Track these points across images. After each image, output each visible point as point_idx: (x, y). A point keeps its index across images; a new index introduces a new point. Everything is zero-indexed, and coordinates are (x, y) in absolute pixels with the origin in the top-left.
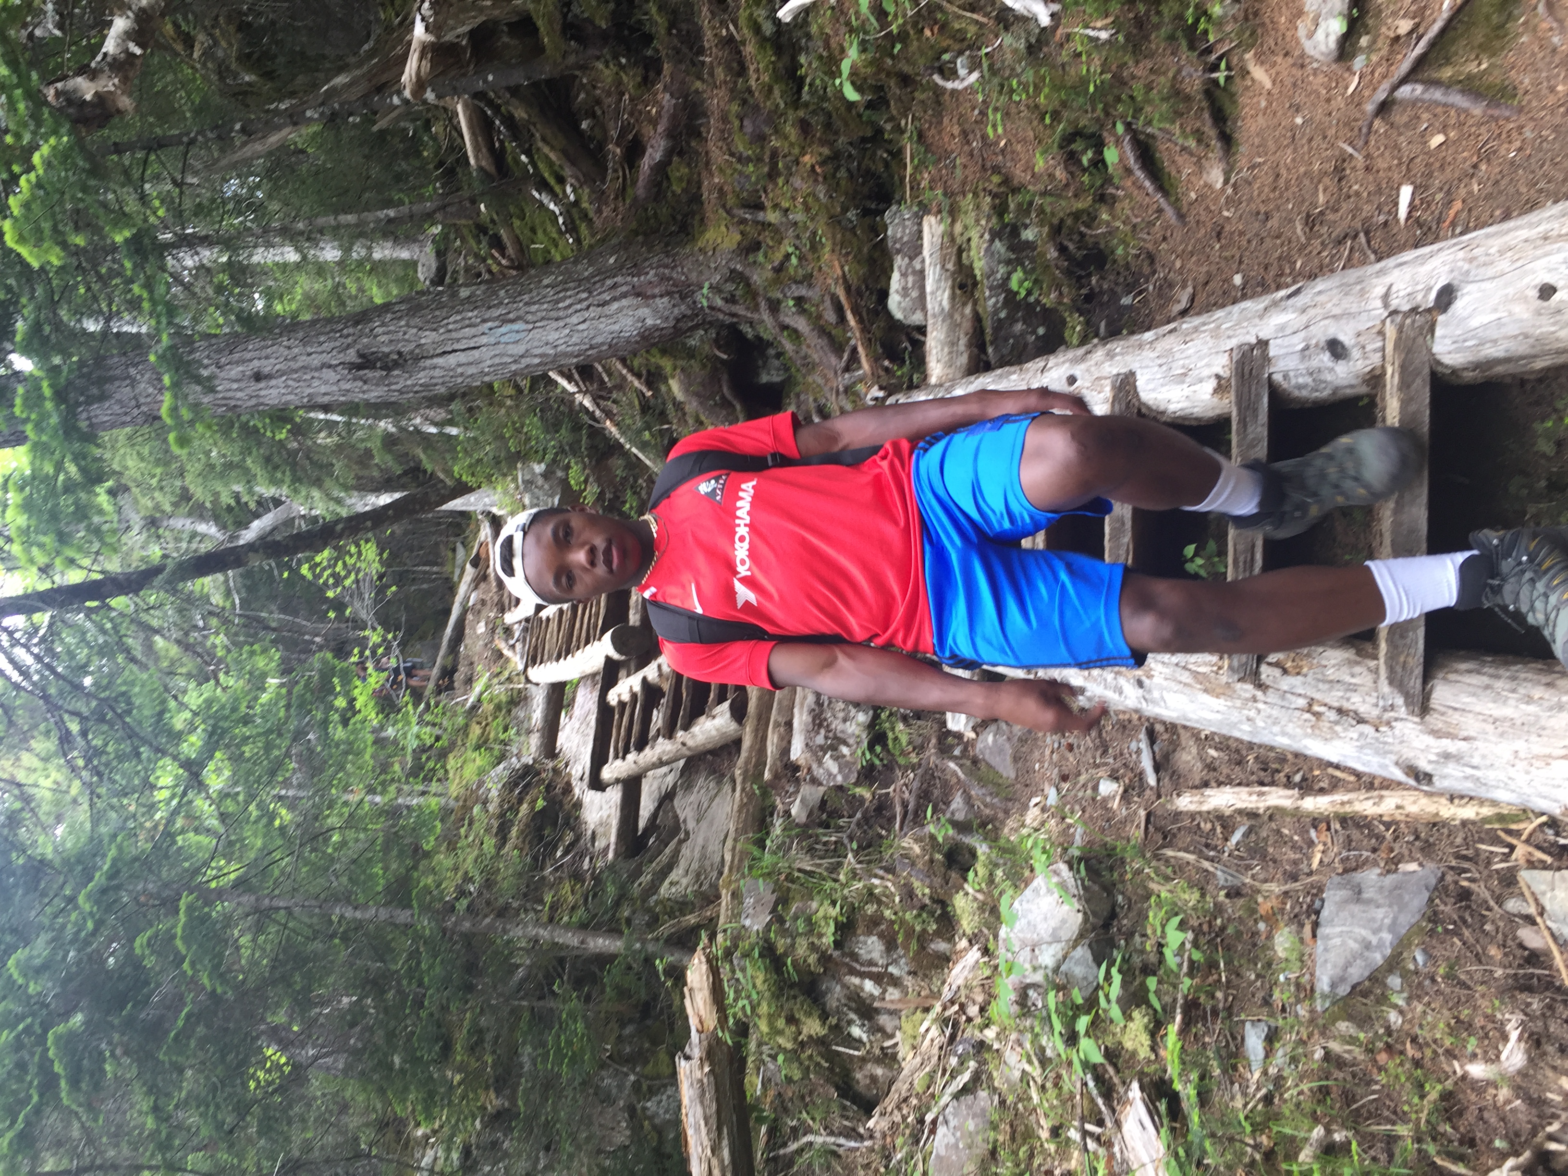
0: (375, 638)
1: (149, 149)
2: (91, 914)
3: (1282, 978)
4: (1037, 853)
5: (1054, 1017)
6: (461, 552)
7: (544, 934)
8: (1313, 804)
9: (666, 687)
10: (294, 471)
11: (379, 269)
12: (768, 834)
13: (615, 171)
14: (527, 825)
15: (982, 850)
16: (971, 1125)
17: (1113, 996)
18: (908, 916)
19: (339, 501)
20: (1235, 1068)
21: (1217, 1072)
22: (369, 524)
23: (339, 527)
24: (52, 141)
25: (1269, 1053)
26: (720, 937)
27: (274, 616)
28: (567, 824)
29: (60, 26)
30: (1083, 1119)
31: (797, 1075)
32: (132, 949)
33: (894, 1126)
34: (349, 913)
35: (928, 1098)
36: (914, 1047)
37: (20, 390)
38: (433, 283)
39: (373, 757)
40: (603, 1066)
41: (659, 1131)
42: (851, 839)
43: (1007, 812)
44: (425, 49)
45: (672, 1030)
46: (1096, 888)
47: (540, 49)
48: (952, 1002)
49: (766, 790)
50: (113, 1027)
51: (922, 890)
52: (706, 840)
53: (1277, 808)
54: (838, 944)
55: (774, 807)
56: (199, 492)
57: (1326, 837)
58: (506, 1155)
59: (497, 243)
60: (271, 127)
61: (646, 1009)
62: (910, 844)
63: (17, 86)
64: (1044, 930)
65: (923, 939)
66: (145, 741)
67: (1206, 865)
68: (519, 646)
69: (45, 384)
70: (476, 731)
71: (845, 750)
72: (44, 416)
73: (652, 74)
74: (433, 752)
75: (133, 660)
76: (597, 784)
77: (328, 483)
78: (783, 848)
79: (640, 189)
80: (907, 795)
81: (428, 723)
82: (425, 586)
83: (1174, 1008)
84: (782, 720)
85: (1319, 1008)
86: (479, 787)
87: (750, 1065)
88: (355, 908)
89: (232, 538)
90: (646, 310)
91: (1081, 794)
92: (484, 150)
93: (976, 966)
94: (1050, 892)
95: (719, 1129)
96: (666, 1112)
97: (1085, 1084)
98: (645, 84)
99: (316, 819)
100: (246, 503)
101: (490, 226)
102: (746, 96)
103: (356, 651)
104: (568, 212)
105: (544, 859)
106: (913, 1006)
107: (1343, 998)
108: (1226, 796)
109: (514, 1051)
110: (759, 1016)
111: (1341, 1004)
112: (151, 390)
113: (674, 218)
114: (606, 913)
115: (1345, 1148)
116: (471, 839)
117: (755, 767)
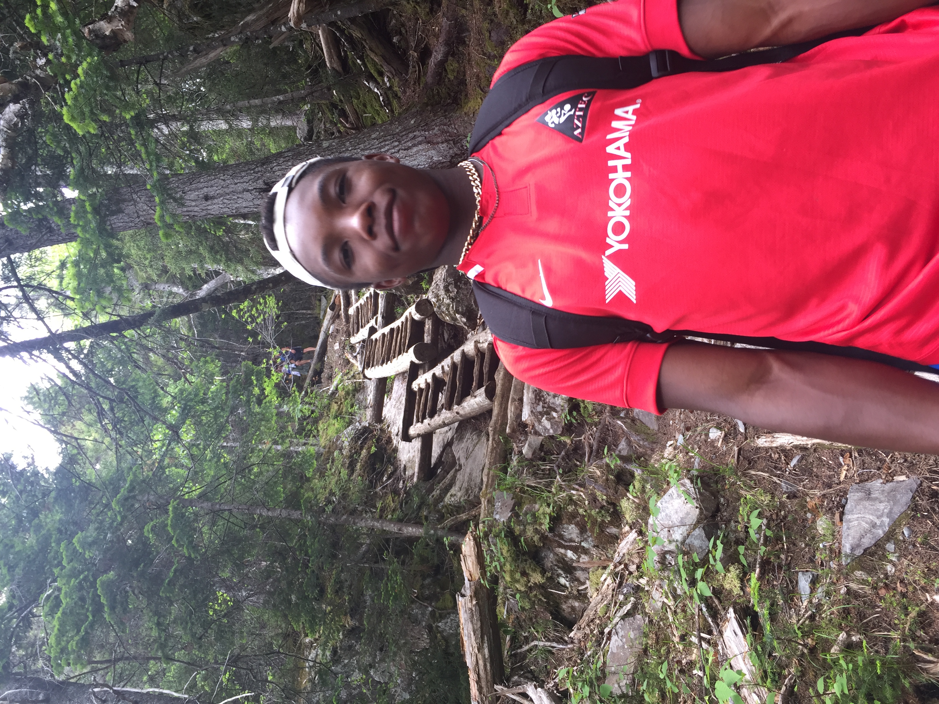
0: (276, 353)
1: (141, 64)
2: (119, 512)
3: (821, 546)
4: (671, 473)
5: (682, 570)
6: (324, 301)
7: (377, 524)
9: (447, 379)
10: (227, 255)
11: (273, 132)
12: (509, 464)
13: (414, 67)
14: (366, 462)
15: (638, 472)
16: (632, 635)
17: (718, 557)
18: (593, 512)
19: (253, 272)
20: (792, 600)
21: (781, 602)
22: (271, 285)
23: (254, 286)
24: (89, 60)
25: (813, 590)
26: (481, 526)
27: (216, 340)
28: (389, 461)
30: (700, 631)
31: (527, 606)
32: (142, 533)
33: (586, 636)
34: (265, 513)
35: (606, 619)
36: (597, 590)
37: (73, 208)
38: (305, 139)
39: (276, 422)
40: (413, 602)
41: (446, 640)
42: (559, 468)
43: (653, 450)
45: (453, 582)
46: (708, 494)
48: (620, 563)
49: (507, 439)
50: (133, 577)
51: (602, 497)
52: (472, 470)
53: (819, 444)
54: (551, 529)
55: (512, 449)
56: (172, 268)
57: (849, 461)
58: (358, 653)
59: (343, 114)
60: (211, 48)
61: (437, 569)
62: (594, 470)
63: (67, 28)
64: (676, 519)
65: (602, 526)
66: (147, 413)
67: (775, 479)
68: (359, 357)
69: (87, 204)
70: (335, 407)
71: (555, 414)
72: (88, 222)
73: (435, 7)
74: (309, 420)
75: (138, 367)
76: (406, 437)
77: (246, 261)
78: (518, 473)
79: (429, 78)
80: (592, 441)
81: (307, 403)
82: (303, 322)
83: (755, 564)
84: (516, 397)
85: (844, 563)
86: (337, 440)
87: (500, 601)
88: (268, 510)
89: (192, 295)
90: (433, 152)
91: (698, 438)
92: (335, 57)
93: (635, 541)
94: (679, 496)
95: (482, 638)
96: (450, 629)
97: (701, 610)
98: (432, 13)
99: (245, 458)
100: (200, 274)
101: (339, 104)
102: (493, 17)
103: (264, 361)
104: (385, 93)
105: (376, 482)
106: (596, 565)
107: (858, 557)
108: (787, 438)
109: (362, 594)
110: (505, 572)
111: (857, 560)
112: (145, 207)
113: (449, 95)
114: (413, 513)
115: (859, 645)
116: (333, 470)
117: (501, 425)
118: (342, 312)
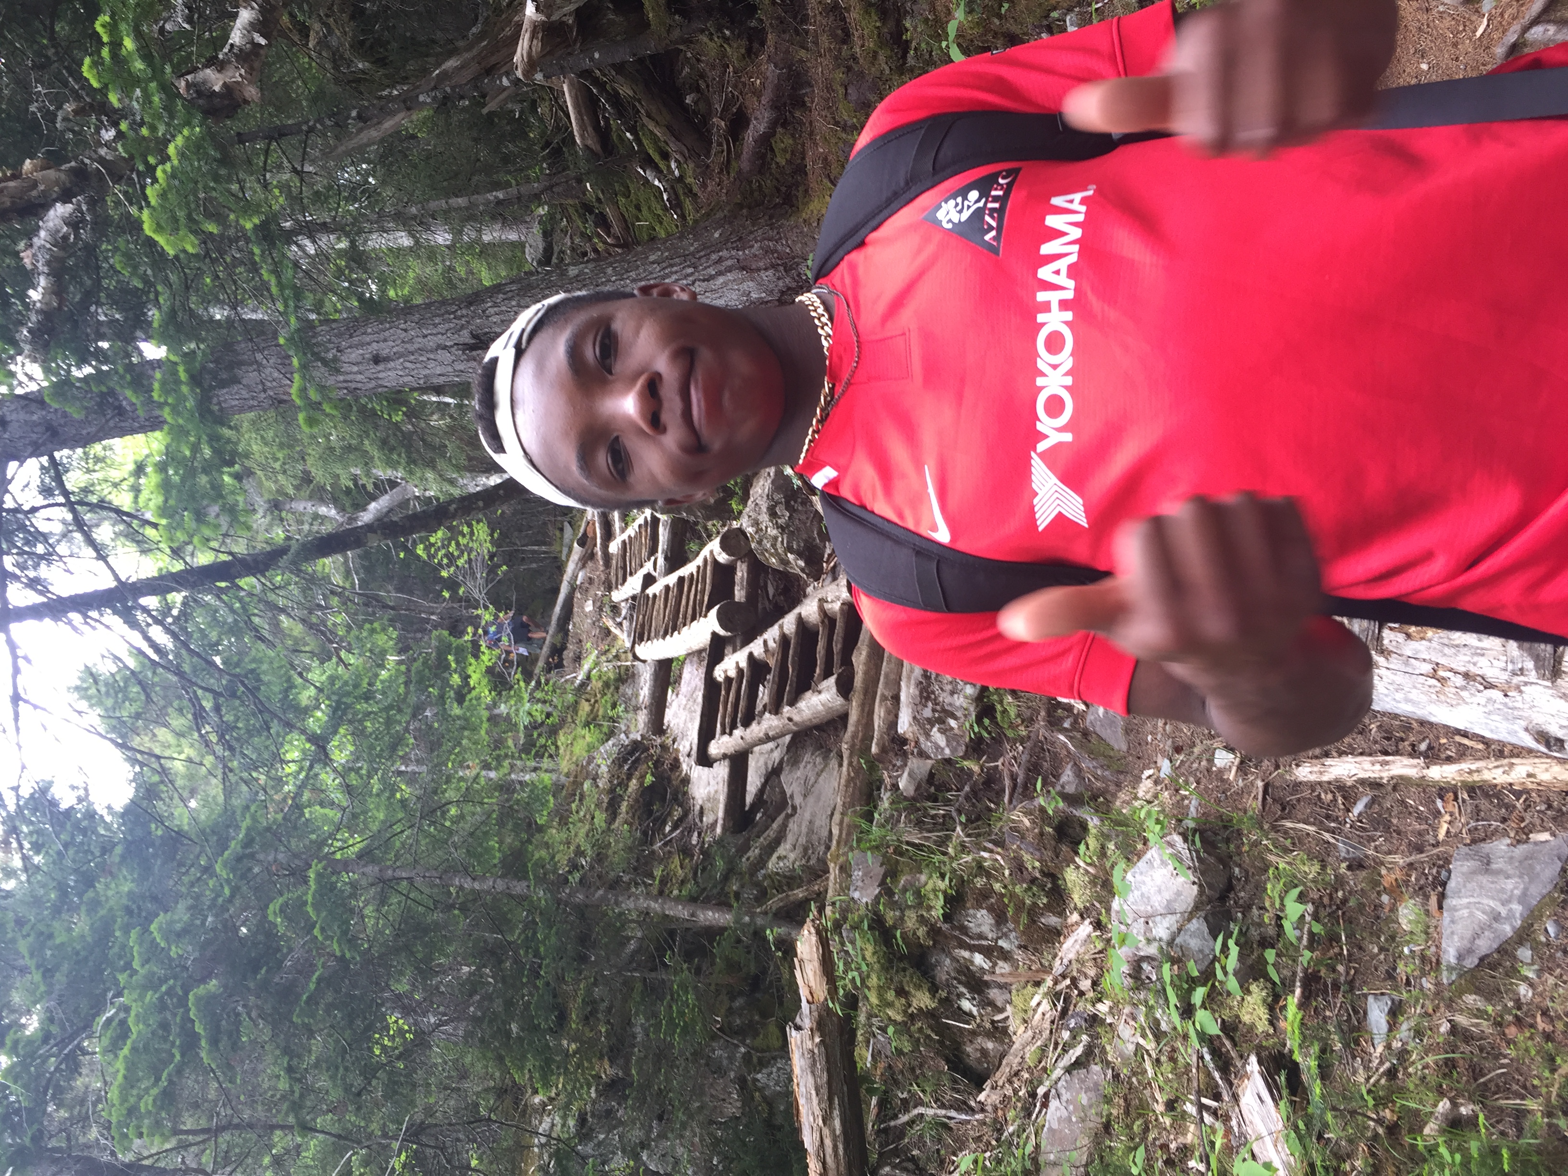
0: (487, 617)
1: (270, 138)
2: (228, 881)
3: (1406, 951)
4: (1150, 824)
5: (1169, 990)
6: (568, 531)
7: (655, 906)
8: (1438, 773)
9: (772, 662)
10: (409, 453)
11: (486, 252)
12: (875, 807)
13: (720, 144)
14: (636, 801)
15: (1093, 822)
16: (1084, 1099)
17: (1230, 968)
18: (1018, 889)
19: (452, 482)
20: (1357, 1042)
21: (1338, 1046)
22: (481, 504)
23: (454, 506)
24: (186, 132)
25: (1393, 1026)
26: (828, 910)
27: (389, 594)
28: (675, 799)
29: (189, 20)
30: (1199, 1093)
31: (907, 1047)
32: (265, 917)
33: (1005, 1099)
34: (468, 884)
35: (1039, 1073)
36: (1025, 1021)
37: (158, 375)
38: (540, 263)
39: (487, 733)
40: (714, 1037)
41: (770, 1102)
42: (959, 812)
43: (1118, 785)
44: (536, 28)
45: (781, 1004)
46: (1212, 860)
47: (645, 25)
48: (1064, 976)
49: (873, 764)
50: (249, 989)
51: (1032, 863)
52: (813, 815)
53: (1401, 777)
54: (947, 917)
55: (881, 781)
56: (319, 475)
57: (1453, 807)
58: (621, 1123)
59: (602, 221)
60: (385, 112)
61: (756, 982)
62: (1020, 817)
63: (151, 80)
64: (1158, 902)
65: (1033, 913)
66: (275, 715)
67: (1327, 836)
68: (626, 624)
69: (181, 369)
70: (585, 708)
71: (953, 723)
72: (181, 399)
73: (756, 45)
74: (544, 729)
75: (262, 639)
76: (704, 760)
77: (441, 464)
78: (891, 821)
79: (745, 163)
80: (1015, 768)
81: (539, 701)
82: (534, 565)
83: (1294, 982)
84: (889, 694)
85: (1445, 981)
86: (589, 763)
87: (860, 1038)
88: (474, 879)
89: (351, 520)
90: (751, 284)
91: (1195, 765)
92: (590, 129)
93: (1088, 939)
94: (1164, 863)
95: (830, 1100)
96: (777, 1084)
97: (1202, 1058)
98: (749, 56)
99: (435, 792)
100: (364, 486)
101: (596, 205)
102: (851, 63)
103: (469, 630)
104: (672, 187)
105: (653, 834)
106: (1023, 980)
107: (1470, 970)
108: (1348, 766)
109: (628, 1023)
110: (869, 989)
111: (1468, 977)
112: (276, 375)
113: (778, 190)
114: (715, 886)
115: (1472, 1121)
116: (582, 814)
117: (862, 741)
118: (598, 549)
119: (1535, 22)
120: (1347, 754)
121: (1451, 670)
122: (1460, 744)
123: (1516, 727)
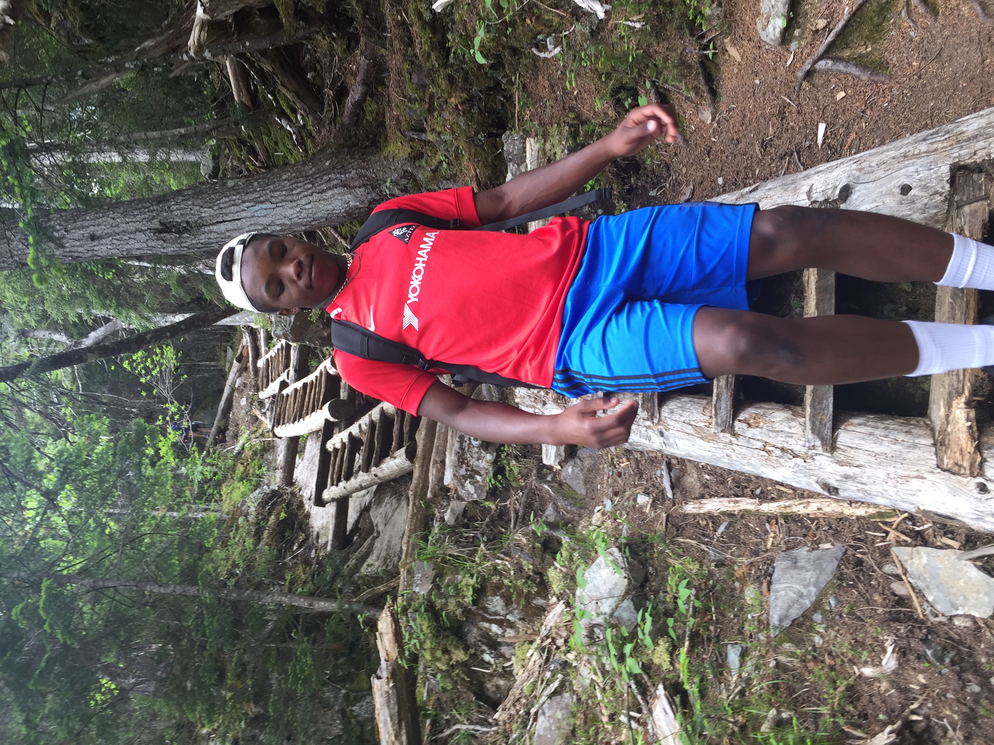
0: (173, 409)
1: (20, 87)
3: (749, 617)
4: (599, 542)
5: (610, 645)
6: (230, 352)
7: (285, 600)
8: (768, 508)
9: (364, 439)
10: (118, 300)
11: (175, 167)
12: (430, 532)
13: (329, 106)
14: (274, 529)
15: (565, 540)
16: (559, 715)
17: (647, 631)
18: (519, 583)
19: (148, 319)
20: (721, 674)
21: (711, 676)
22: (168, 334)
23: (149, 336)
25: (742, 663)
26: (399, 599)
27: (105, 396)
28: (300, 528)
30: (629, 709)
31: (449, 686)
32: (10, 616)
33: (511, 717)
34: (156, 589)
35: (532, 699)
36: (523, 667)
38: (210, 177)
39: (172, 487)
40: (325, 684)
41: (361, 724)
42: (483, 535)
43: (580, 516)
44: (203, 24)
45: (369, 660)
46: (636, 563)
47: (280, 26)
48: (547, 637)
49: (429, 504)
51: (528, 566)
52: (391, 537)
53: (746, 511)
54: (475, 602)
55: (434, 515)
56: (54, 314)
57: (775, 528)
59: (252, 151)
60: (102, 74)
61: (352, 647)
62: (520, 537)
64: (604, 590)
65: (529, 597)
66: (18, 479)
67: (703, 547)
68: (268, 413)
70: (240, 468)
71: (478, 478)
73: (353, 44)
74: (212, 483)
75: (10, 425)
76: (320, 502)
77: (141, 307)
78: (440, 541)
79: (346, 118)
80: (518, 506)
81: (209, 464)
82: (206, 375)
83: (684, 637)
84: (438, 459)
85: (772, 635)
86: (242, 505)
87: (419, 681)
88: (160, 586)
89: (77, 344)
90: (349, 196)
91: (626, 504)
92: (244, 91)
93: (562, 614)
94: (607, 566)
95: (400, 723)
96: (366, 713)
97: (630, 687)
98: (349, 50)
99: (133, 528)
100: (86, 321)
101: (248, 140)
102: (414, 59)
103: (160, 417)
104: (299, 132)
105: (285, 552)
106: (522, 640)
107: (787, 628)
108: (715, 504)
109: (266, 676)
110: (425, 650)
111: (785, 632)
112: (21, 246)
113: (367, 137)
114: (326, 585)
115: (789, 721)
116: (237, 539)
117: (422, 489)
118: (250, 364)
119: (821, 58)
120: (715, 496)
121: (774, 446)
122: (779, 490)
123: (811, 481)
